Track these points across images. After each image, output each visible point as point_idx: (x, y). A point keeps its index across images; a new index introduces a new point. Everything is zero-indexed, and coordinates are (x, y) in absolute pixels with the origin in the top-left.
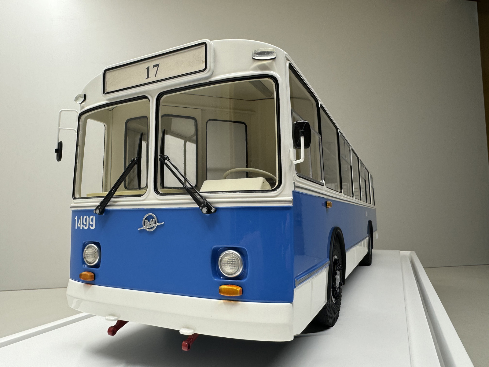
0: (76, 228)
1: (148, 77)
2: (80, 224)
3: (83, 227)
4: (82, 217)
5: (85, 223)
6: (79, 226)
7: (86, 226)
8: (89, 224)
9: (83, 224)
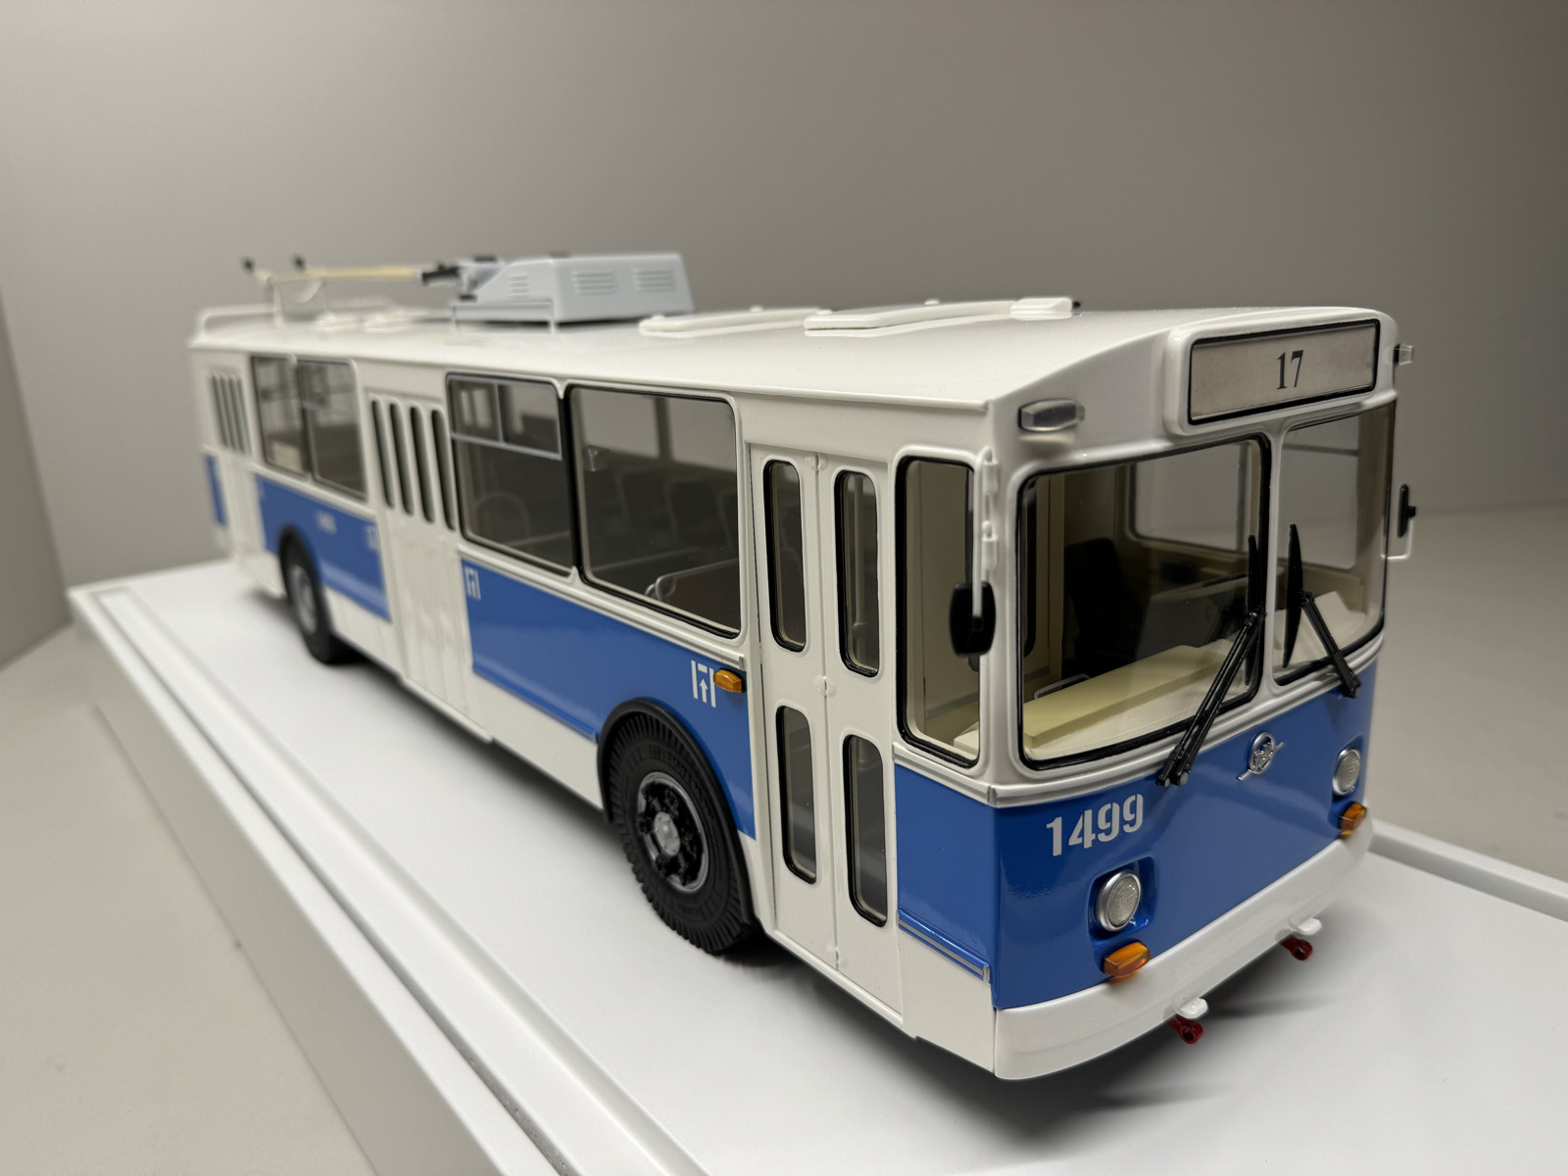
0: (1057, 850)
1: (1282, 386)
2: (1081, 835)
3: (1096, 842)
4: (1089, 813)
5: (1106, 825)
6: (1074, 841)
7: (1108, 832)
8: (1123, 822)
9: (1096, 830)
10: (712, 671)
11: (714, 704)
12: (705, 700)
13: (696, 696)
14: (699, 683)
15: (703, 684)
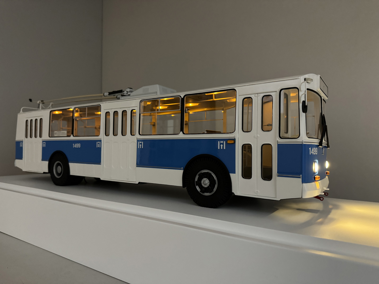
0: (310, 154)
2: (312, 152)
3: (314, 154)
4: (313, 148)
5: (314, 152)
6: (312, 153)
10: (225, 142)
11: (225, 148)
12: (222, 148)
13: (219, 148)
14: (220, 145)
15: (222, 145)
